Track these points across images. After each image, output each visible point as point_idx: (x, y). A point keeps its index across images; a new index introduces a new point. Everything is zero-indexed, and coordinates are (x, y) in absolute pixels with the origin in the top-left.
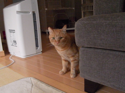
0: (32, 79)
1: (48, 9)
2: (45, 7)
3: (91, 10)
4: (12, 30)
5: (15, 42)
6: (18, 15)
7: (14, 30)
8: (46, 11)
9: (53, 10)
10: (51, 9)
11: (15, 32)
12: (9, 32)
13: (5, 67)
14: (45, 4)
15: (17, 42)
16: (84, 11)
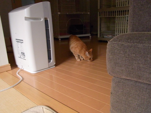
0: (44, 109)
1: (61, 13)
2: (58, 11)
3: (108, 16)
4: (19, 40)
5: (23, 54)
6: (26, 21)
7: (22, 40)
8: (58, 16)
9: (66, 14)
10: (64, 13)
11: (23, 43)
12: (16, 41)
13: (11, 88)
14: (58, 8)
15: (25, 54)
16: (100, 17)
